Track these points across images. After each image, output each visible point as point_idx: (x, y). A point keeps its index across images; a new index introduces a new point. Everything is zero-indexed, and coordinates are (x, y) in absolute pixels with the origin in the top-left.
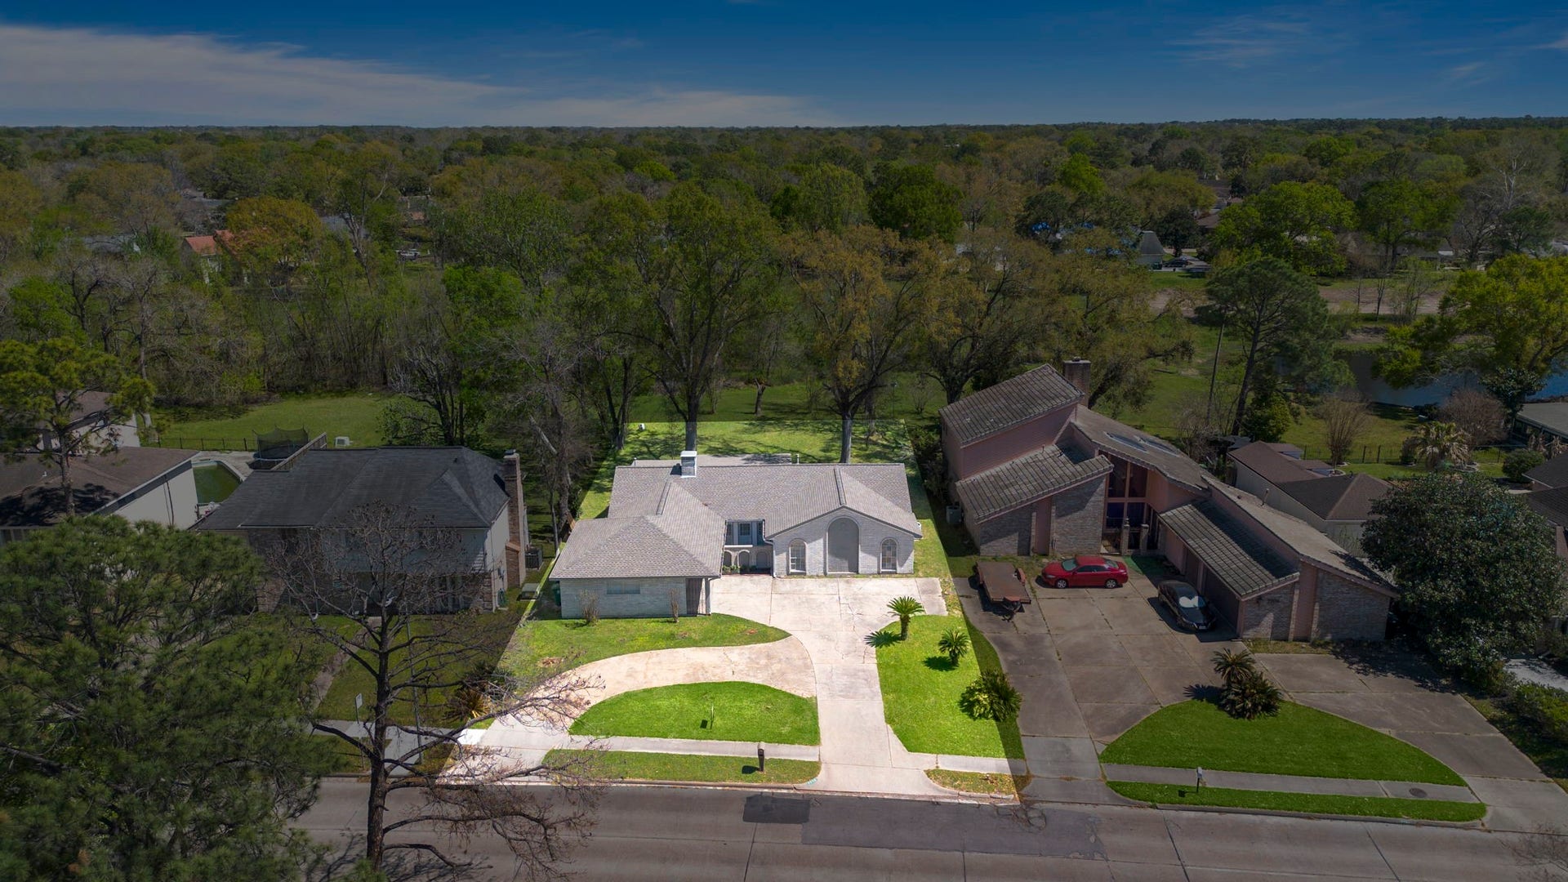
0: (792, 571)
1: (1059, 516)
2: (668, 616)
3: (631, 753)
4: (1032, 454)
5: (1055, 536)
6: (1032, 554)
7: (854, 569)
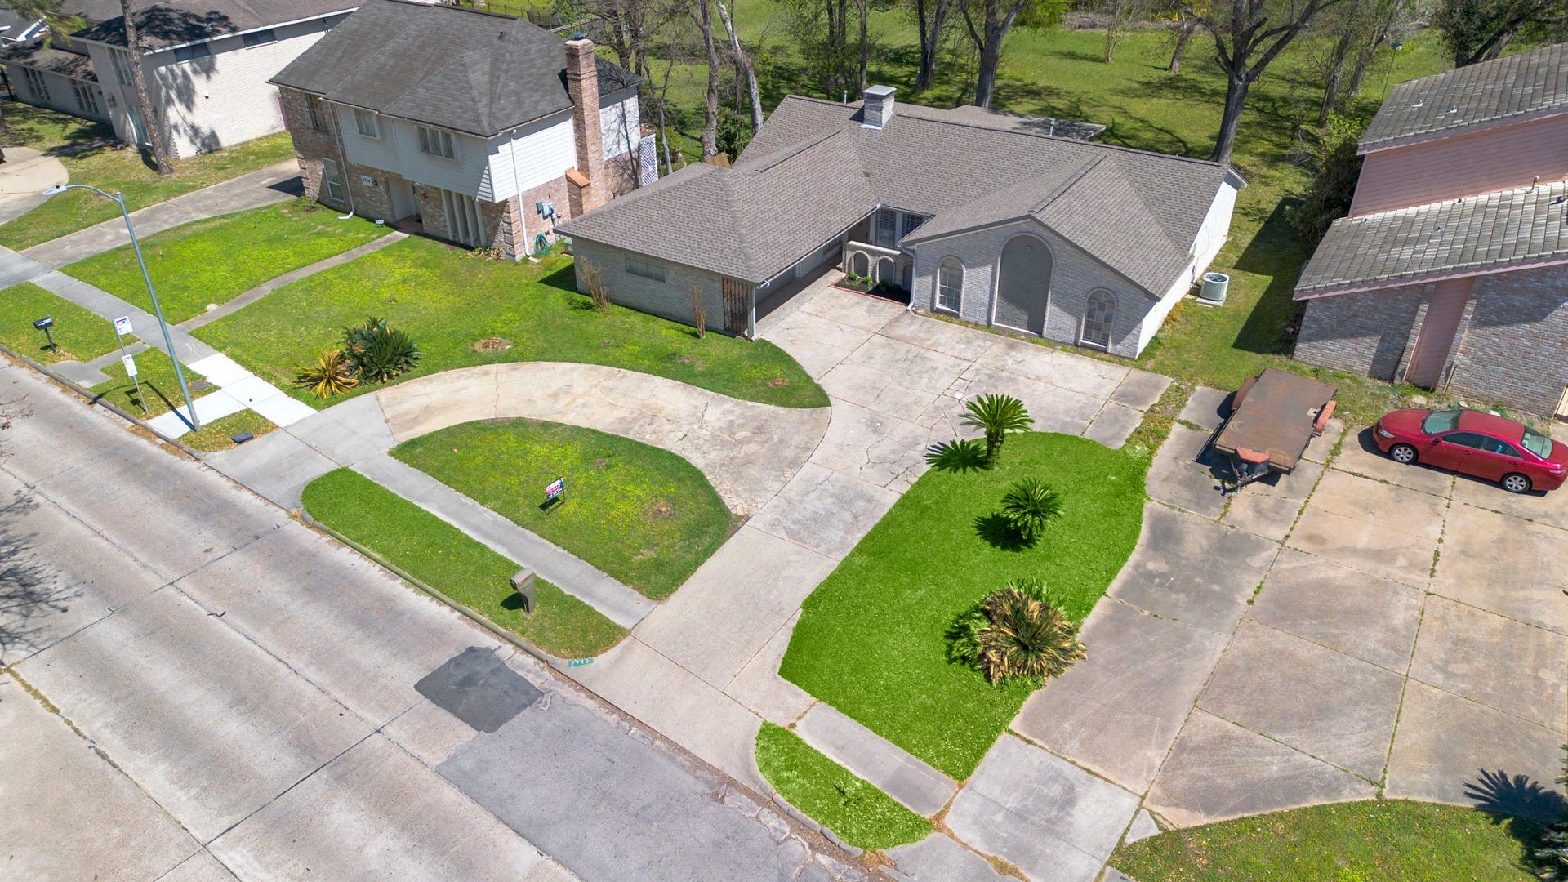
0: (938, 305)
1: (1480, 322)
2: (689, 323)
3: (419, 510)
4: (1507, 192)
5: (1459, 357)
6: (1397, 382)
7: (1036, 326)
